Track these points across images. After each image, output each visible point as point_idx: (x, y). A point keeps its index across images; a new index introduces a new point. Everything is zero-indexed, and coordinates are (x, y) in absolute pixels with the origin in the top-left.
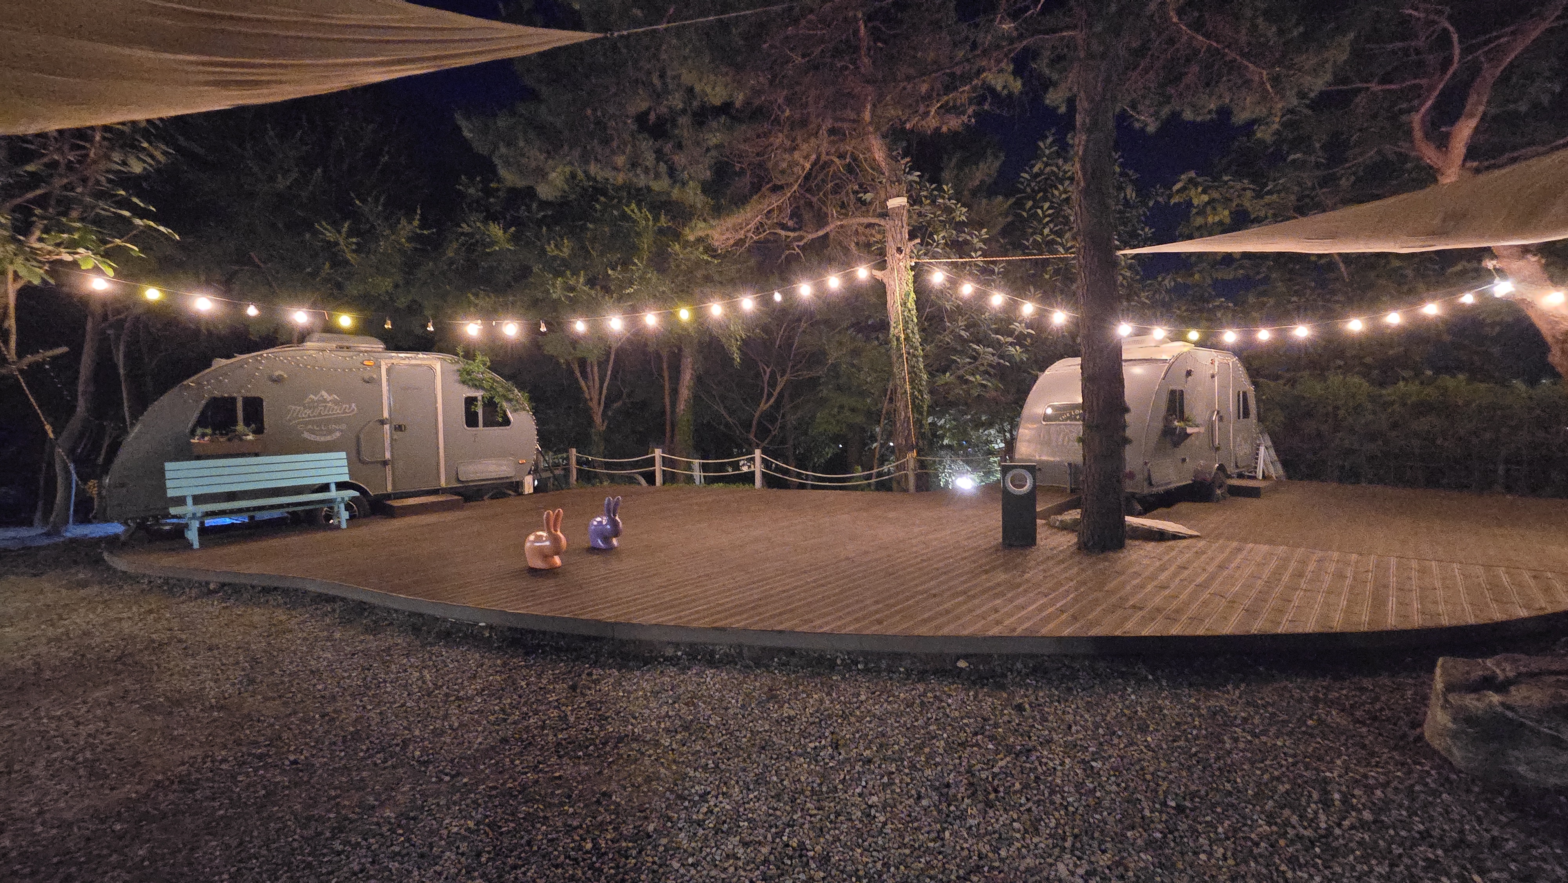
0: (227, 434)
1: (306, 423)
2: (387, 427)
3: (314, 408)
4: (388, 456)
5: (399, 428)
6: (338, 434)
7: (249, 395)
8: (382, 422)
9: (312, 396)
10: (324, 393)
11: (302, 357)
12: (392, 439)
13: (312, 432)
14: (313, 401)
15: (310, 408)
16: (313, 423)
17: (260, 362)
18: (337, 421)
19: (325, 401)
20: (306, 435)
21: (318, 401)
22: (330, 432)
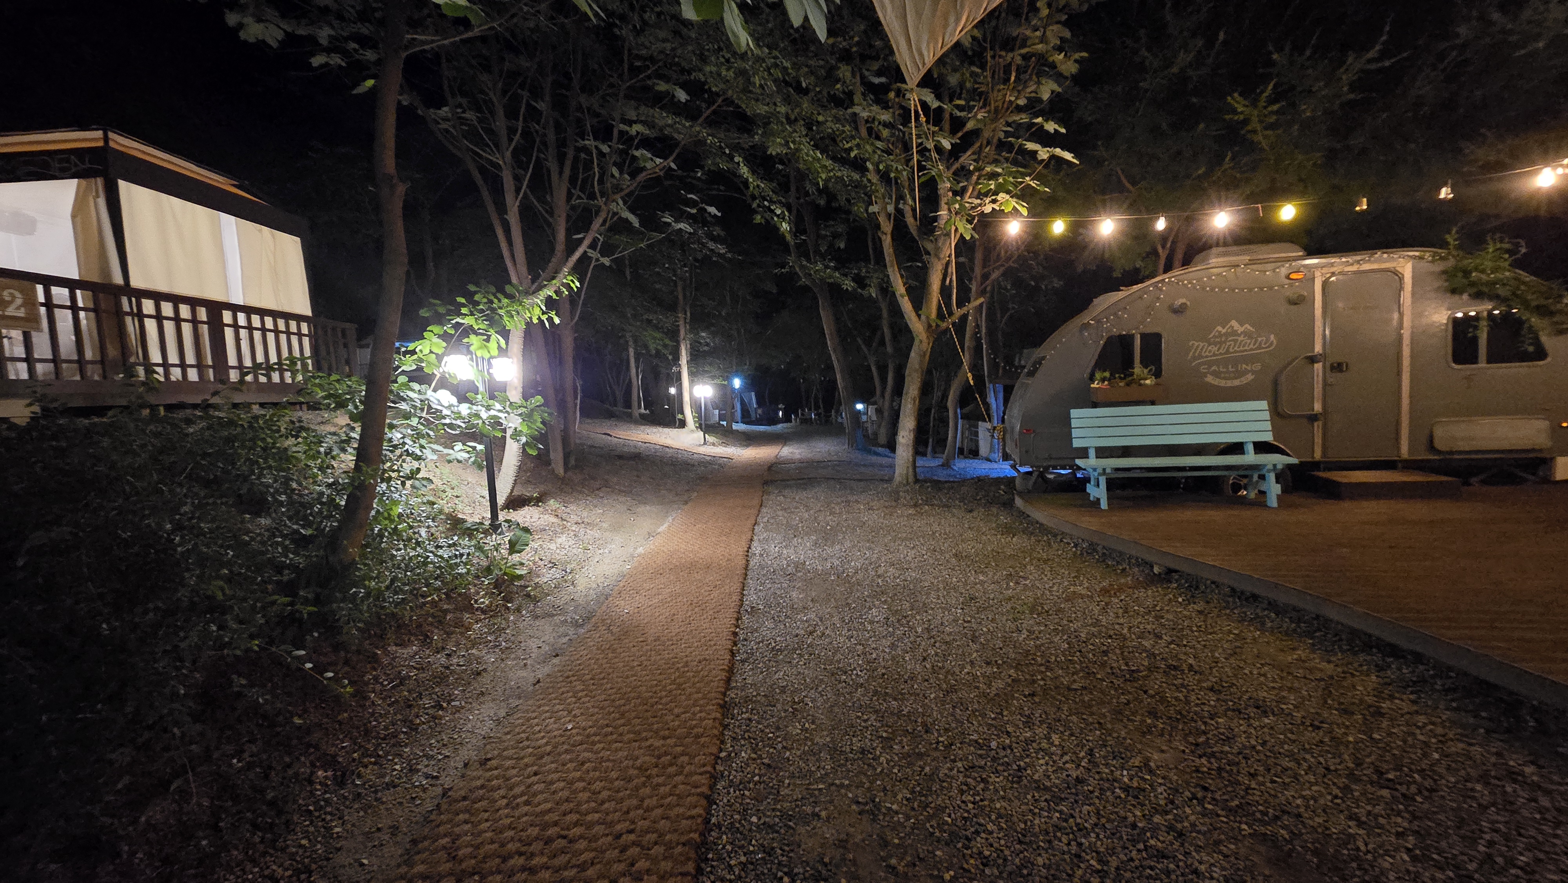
0: (1124, 378)
1: (1210, 364)
2: (1318, 366)
3: (1221, 343)
4: (1318, 407)
5: (1338, 368)
6: (1250, 377)
7: (1148, 330)
8: (1312, 360)
9: (1219, 328)
10: (1234, 323)
11: (1209, 278)
12: (1325, 384)
13: (1216, 374)
14: (1220, 335)
15: (1215, 344)
16: (1217, 362)
17: (1161, 289)
18: (1251, 359)
19: (1234, 333)
20: (1210, 379)
21: (1226, 334)
22: (1239, 374)
